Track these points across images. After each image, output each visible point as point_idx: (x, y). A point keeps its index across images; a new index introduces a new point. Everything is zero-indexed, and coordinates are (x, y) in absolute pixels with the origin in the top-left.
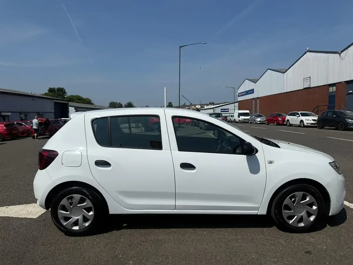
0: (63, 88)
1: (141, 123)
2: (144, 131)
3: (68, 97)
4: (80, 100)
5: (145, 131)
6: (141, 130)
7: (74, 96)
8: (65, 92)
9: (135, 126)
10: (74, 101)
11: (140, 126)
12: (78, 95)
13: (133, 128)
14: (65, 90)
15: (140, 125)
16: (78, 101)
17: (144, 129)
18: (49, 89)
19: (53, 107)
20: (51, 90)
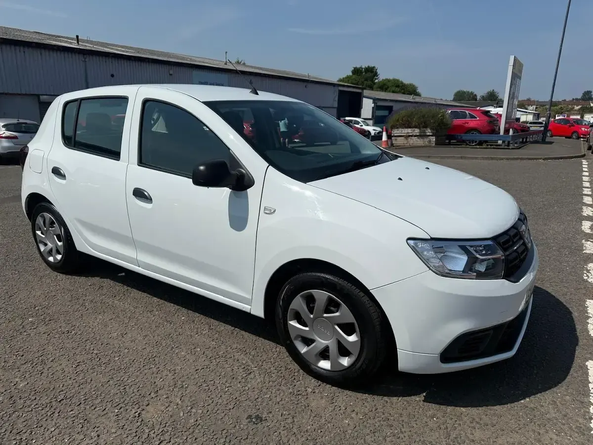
0: (374, 67)
1: (431, 129)
2: (434, 144)
3: (379, 82)
4: (398, 86)
5: (436, 144)
6: (430, 141)
7: (389, 81)
8: (376, 74)
9: (418, 134)
10: (389, 90)
11: (428, 134)
12: (397, 78)
13: (415, 136)
14: (377, 71)
15: (429, 132)
16: (393, 89)
17: (434, 140)
18: (353, 69)
19: (337, 99)
20: (356, 71)
